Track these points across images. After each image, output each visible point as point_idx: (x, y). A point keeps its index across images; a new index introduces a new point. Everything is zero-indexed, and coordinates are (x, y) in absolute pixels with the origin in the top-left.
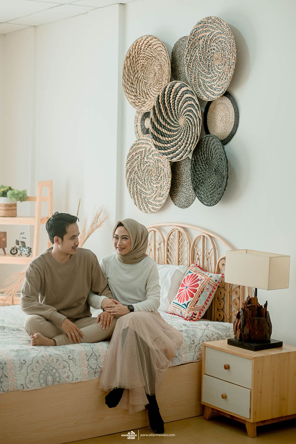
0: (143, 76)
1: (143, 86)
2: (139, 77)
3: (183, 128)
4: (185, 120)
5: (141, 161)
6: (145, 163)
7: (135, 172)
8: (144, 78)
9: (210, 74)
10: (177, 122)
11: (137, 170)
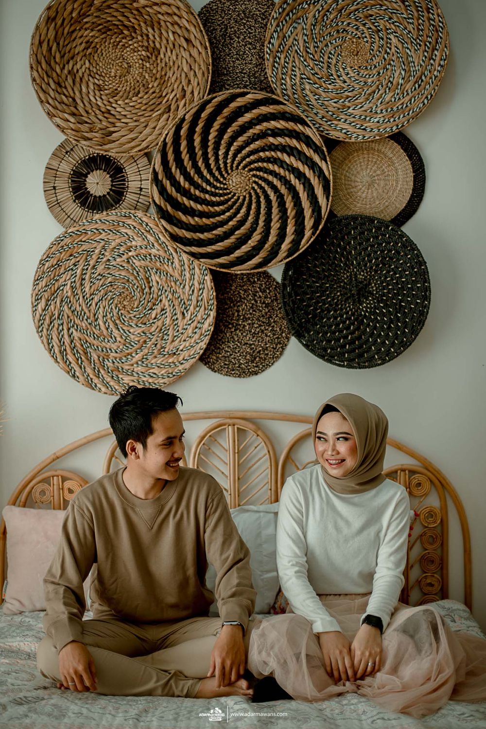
0: (89, 69)
1: (92, 93)
2: (78, 71)
3: (241, 197)
4: (249, 180)
5: (85, 274)
6: (99, 277)
7: (62, 301)
8: (92, 74)
9: (333, 83)
10: (221, 182)
11: (69, 294)
